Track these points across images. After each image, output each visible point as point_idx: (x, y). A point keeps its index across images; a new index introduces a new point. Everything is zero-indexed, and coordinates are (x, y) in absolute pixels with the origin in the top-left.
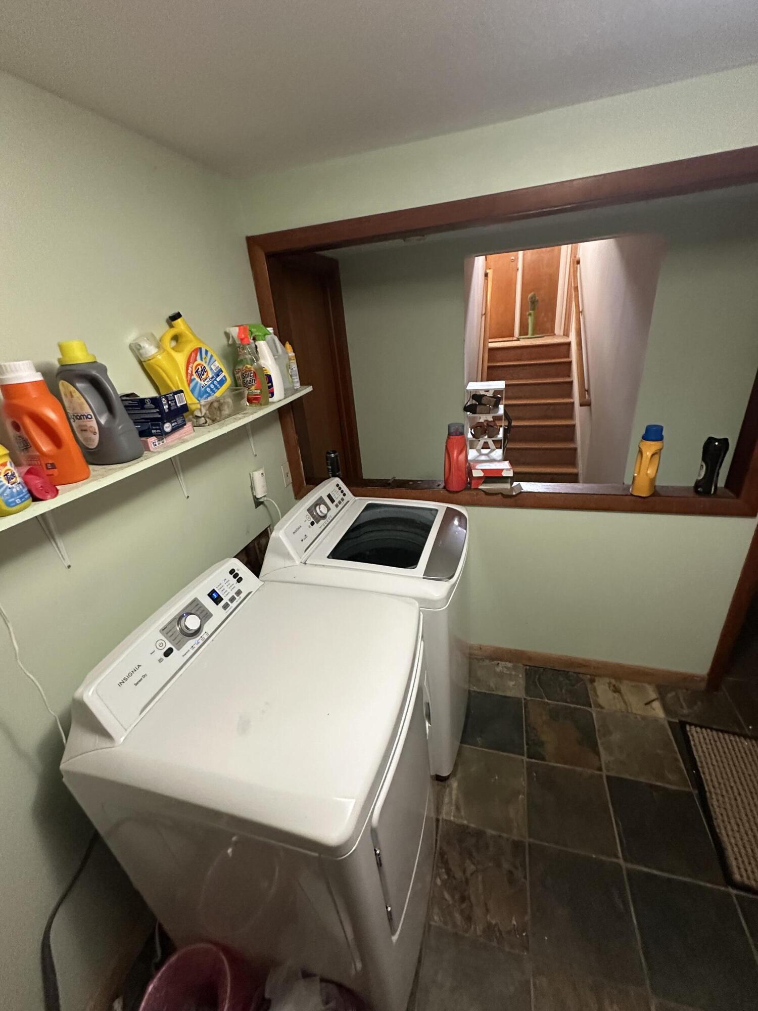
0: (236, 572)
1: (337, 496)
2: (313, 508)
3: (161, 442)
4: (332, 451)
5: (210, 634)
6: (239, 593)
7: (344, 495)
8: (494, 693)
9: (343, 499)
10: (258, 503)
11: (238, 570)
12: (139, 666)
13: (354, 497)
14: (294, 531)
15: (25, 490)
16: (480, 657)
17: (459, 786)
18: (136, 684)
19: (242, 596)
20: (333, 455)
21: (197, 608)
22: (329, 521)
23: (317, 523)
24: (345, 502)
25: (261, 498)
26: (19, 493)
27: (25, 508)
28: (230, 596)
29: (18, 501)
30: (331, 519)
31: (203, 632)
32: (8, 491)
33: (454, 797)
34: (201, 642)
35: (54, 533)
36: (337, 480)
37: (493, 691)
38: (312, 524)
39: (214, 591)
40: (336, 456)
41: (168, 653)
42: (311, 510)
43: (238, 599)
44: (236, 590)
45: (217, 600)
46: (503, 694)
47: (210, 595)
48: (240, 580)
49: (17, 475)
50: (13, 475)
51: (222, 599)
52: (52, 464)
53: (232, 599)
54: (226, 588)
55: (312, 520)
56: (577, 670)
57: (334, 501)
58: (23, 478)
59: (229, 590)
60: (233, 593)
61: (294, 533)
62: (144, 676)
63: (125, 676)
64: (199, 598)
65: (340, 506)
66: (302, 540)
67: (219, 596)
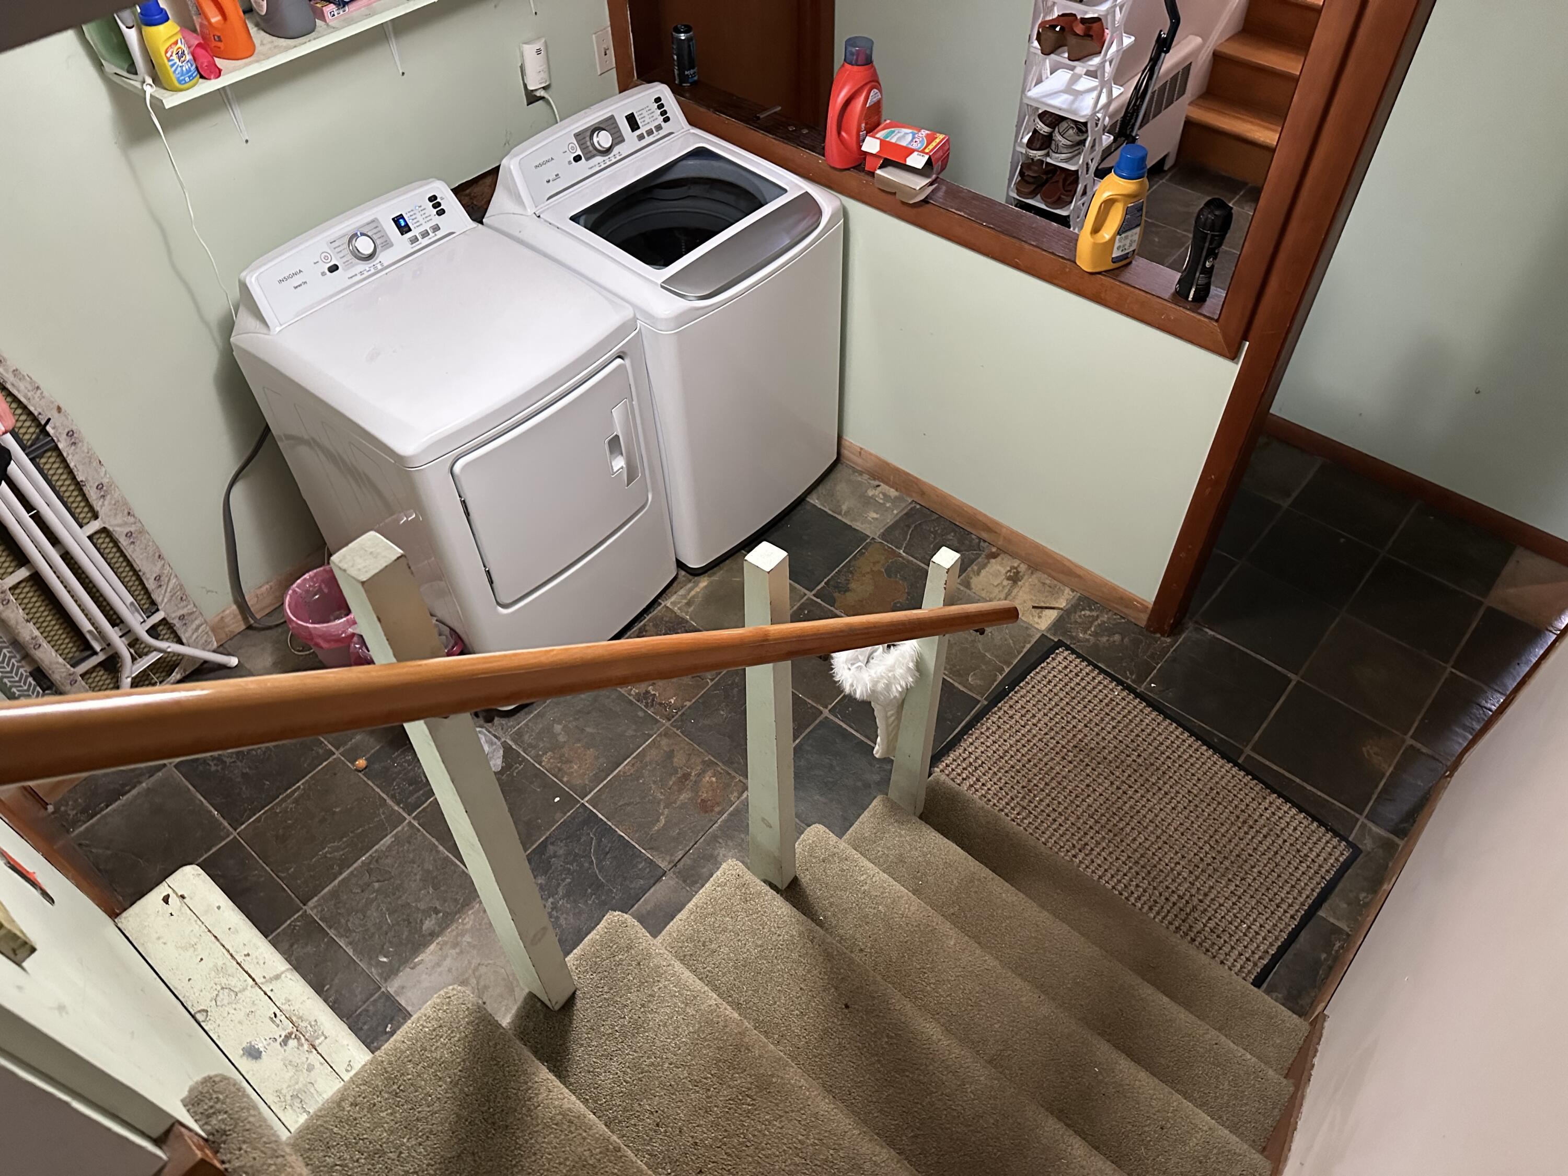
0: (438, 200)
1: (649, 119)
2: (589, 133)
3: (341, 11)
4: (685, 26)
5: (385, 265)
6: (436, 228)
7: (667, 120)
8: (839, 517)
9: (659, 128)
10: (532, 98)
11: (442, 199)
12: (300, 271)
13: (689, 127)
14: (537, 164)
15: (193, 68)
16: (859, 469)
17: (706, 587)
18: (296, 288)
19: (440, 234)
20: (683, 37)
21: (375, 231)
22: (614, 160)
23: (587, 159)
24: (662, 133)
25: (536, 90)
26: (188, 71)
27: (194, 85)
28: (422, 229)
29: (187, 79)
30: (618, 158)
31: (378, 261)
32: (179, 69)
33: (693, 593)
34: (373, 271)
35: (231, 101)
36: (663, 90)
37: (840, 514)
38: (577, 159)
39: (401, 216)
40: (688, 40)
41: (334, 269)
42: (584, 137)
43: (432, 237)
44: (432, 223)
45: (404, 229)
46: (849, 523)
47: (396, 220)
48: (441, 212)
49: (186, 52)
50: (183, 53)
51: (410, 230)
52: (219, 37)
53: (425, 234)
54: (419, 218)
55: (579, 152)
56: (984, 535)
57: (638, 128)
58: (193, 54)
59: (422, 221)
60: (427, 227)
61: (536, 167)
62: (305, 283)
63: (286, 275)
64: (380, 220)
65: (649, 140)
66: (548, 181)
67: (407, 225)
